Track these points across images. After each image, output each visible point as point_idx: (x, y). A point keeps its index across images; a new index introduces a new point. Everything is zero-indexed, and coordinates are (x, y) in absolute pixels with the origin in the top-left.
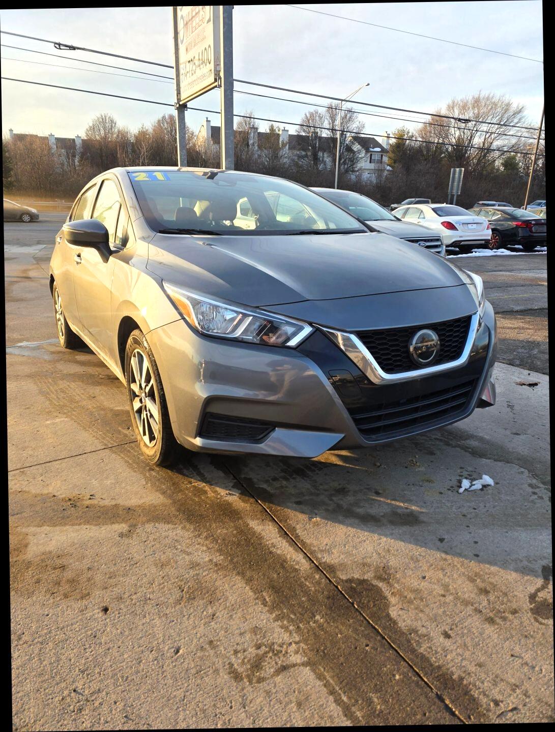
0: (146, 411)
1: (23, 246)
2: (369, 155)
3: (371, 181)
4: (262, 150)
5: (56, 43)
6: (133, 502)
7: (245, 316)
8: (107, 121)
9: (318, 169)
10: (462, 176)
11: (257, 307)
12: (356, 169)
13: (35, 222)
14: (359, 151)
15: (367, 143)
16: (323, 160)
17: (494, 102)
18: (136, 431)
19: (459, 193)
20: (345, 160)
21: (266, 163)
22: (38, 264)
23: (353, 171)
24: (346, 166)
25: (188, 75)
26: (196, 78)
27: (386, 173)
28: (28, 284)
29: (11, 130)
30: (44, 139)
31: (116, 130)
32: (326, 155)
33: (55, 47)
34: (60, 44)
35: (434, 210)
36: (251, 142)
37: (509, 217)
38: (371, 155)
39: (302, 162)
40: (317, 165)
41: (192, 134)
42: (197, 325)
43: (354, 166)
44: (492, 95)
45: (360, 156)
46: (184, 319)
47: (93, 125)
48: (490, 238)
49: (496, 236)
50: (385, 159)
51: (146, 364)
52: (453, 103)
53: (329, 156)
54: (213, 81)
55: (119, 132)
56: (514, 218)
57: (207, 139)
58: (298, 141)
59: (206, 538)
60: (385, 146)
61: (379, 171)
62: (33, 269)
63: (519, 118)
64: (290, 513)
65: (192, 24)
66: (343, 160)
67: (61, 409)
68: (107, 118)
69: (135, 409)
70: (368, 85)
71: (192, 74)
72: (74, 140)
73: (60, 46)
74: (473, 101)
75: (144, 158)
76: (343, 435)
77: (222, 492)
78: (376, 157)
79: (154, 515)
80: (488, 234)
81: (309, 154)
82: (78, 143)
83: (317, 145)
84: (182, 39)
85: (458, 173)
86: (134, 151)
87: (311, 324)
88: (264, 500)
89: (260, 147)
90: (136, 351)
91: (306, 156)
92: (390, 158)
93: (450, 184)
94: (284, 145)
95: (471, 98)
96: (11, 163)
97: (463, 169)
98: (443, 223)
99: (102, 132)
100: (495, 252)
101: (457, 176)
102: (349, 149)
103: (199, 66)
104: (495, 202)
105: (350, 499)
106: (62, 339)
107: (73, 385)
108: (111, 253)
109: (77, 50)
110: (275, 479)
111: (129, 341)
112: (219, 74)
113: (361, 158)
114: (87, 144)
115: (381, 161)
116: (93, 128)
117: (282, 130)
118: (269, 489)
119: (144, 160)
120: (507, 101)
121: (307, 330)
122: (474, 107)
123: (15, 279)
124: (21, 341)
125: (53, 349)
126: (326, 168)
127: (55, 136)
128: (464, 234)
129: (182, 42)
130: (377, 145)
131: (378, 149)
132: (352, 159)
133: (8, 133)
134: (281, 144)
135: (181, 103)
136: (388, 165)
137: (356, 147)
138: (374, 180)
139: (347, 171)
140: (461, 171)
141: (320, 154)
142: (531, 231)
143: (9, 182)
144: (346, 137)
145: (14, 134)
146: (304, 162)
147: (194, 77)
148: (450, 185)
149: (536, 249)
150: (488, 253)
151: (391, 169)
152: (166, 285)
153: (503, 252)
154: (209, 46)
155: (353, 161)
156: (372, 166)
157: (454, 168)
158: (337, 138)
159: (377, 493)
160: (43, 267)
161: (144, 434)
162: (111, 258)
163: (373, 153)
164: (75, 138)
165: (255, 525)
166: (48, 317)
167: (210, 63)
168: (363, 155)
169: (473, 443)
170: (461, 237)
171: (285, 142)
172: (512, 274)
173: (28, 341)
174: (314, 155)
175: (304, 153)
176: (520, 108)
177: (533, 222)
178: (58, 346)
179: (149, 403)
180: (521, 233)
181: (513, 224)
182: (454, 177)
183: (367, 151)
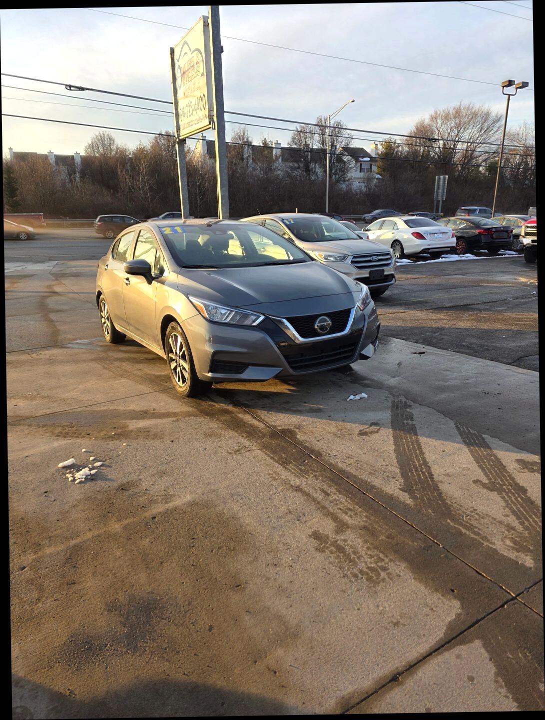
0: (180, 367)
1: (36, 263)
2: (358, 165)
3: (361, 191)
4: (256, 163)
5: (67, 85)
6: (177, 410)
7: (231, 311)
8: (106, 139)
9: (310, 180)
10: (446, 182)
11: (237, 307)
12: (347, 179)
13: (32, 239)
14: (349, 162)
15: (357, 154)
16: (315, 171)
17: (475, 112)
18: (174, 381)
19: (444, 199)
20: (336, 171)
21: (261, 176)
22: (57, 280)
23: (344, 181)
24: (337, 176)
25: (186, 116)
26: (193, 119)
27: (375, 181)
28: (57, 298)
29: (11, 149)
30: (45, 157)
31: (115, 147)
32: (317, 167)
33: (66, 88)
34: (70, 86)
35: (406, 222)
36: (245, 156)
37: (473, 226)
38: (361, 165)
39: (295, 173)
40: (309, 176)
41: (189, 150)
42: (207, 316)
43: (345, 176)
44: (471, 105)
45: (350, 166)
46: (200, 314)
47: (92, 143)
48: (455, 245)
49: (463, 243)
50: (374, 168)
51: (180, 340)
52: (436, 114)
53: (320, 167)
54: (208, 124)
55: (117, 148)
56: (477, 226)
57: (204, 155)
58: (291, 154)
59: (216, 420)
60: (373, 156)
61: (368, 180)
62: (56, 285)
63: (498, 126)
64: (258, 411)
65: (188, 75)
66: (334, 171)
67: (122, 376)
68: (106, 136)
69: (172, 368)
70: (353, 101)
71: (190, 116)
72: (73, 157)
73: (70, 88)
74: (454, 111)
75: (144, 174)
76: (282, 369)
77: (224, 405)
78: (365, 166)
79: (189, 415)
80: (453, 242)
81: (302, 165)
82: (78, 160)
83: (309, 157)
84: (180, 85)
85: (442, 180)
86: (132, 167)
87: (264, 315)
88: (245, 407)
89: (254, 160)
90: (173, 334)
91: (299, 168)
92: (378, 167)
93: (435, 190)
94: (277, 158)
95: (452, 109)
96: (16, 184)
97: (447, 176)
98: (413, 234)
99: (101, 149)
100: (461, 257)
101: (441, 183)
102: (339, 160)
103: (196, 110)
104: (476, 208)
105: (291, 405)
106: (108, 337)
107: (124, 364)
108: (153, 279)
109: (86, 91)
110: (252, 400)
111: (168, 329)
112: (213, 118)
113: (351, 168)
114: (86, 161)
115: (370, 171)
116: (92, 146)
117: (275, 143)
118: (248, 403)
119: (144, 176)
120: (486, 111)
121: (262, 318)
122: (455, 117)
123: (45, 294)
124: (76, 339)
125: (101, 344)
126: (318, 178)
127: (54, 154)
128: (431, 242)
129: (180, 87)
130: (366, 154)
131: (368, 159)
132: (343, 170)
133: (8, 151)
134: (274, 158)
135: (181, 138)
136: (377, 174)
137: (346, 158)
138: (364, 189)
139: (338, 181)
140: (445, 178)
141: (312, 165)
142: (493, 238)
143: (15, 202)
144: (336, 149)
145: (14, 153)
146: (296, 173)
147: (192, 118)
148: (435, 192)
149: (500, 252)
150: (455, 257)
151: (380, 177)
152: (190, 298)
153: (470, 256)
154: (204, 95)
155: (344, 171)
156: (362, 175)
157: (439, 175)
158: (327, 149)
159: (305, 403)
160: (64, 283)
161: (179, 381)
162: (154, 282)
163: (363, 163)
164: (73, 154)
165: (241, 416)
166: (87, 323)
167: (204, 109)
168: (353, 165)
169: (367, 382)
170: (429, 245)
171: (278, 155)
172: (464, 277)
173: (80, 339)
174: (305, 166)
175: (296, 165)
176: (499, 117)
177: (494, 230)
178: (104, 342)
179: (182, 362)
180: (483, 239)
181: (477, 232)
182: (438, 184)
183: (357, 161)
